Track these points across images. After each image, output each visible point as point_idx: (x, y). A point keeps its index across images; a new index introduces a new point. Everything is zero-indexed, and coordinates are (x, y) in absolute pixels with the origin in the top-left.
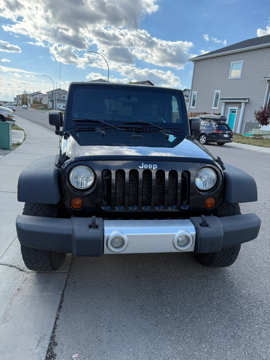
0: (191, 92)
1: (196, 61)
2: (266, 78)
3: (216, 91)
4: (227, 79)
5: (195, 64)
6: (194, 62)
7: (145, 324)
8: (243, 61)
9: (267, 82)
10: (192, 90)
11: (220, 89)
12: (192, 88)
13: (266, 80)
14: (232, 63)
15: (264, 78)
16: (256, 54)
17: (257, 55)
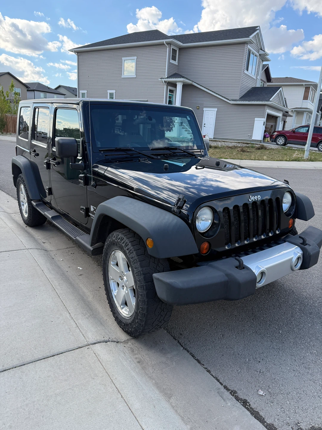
0: (78, 91)
1: (79, 52)
2: (162, 79)
3: (109, 91)
4: (120, 77)
5: (78, 56)
6: (76, 54)
7: (275, 345)
8: (136, 58)
9: (164, 83)
10: (78, 89)
11: (114, 89)
12: (78, 86)
13: (163, 81)
14: (123, 59)
15: (161, 78)
16: (148, 51)
17: (150, 52)
